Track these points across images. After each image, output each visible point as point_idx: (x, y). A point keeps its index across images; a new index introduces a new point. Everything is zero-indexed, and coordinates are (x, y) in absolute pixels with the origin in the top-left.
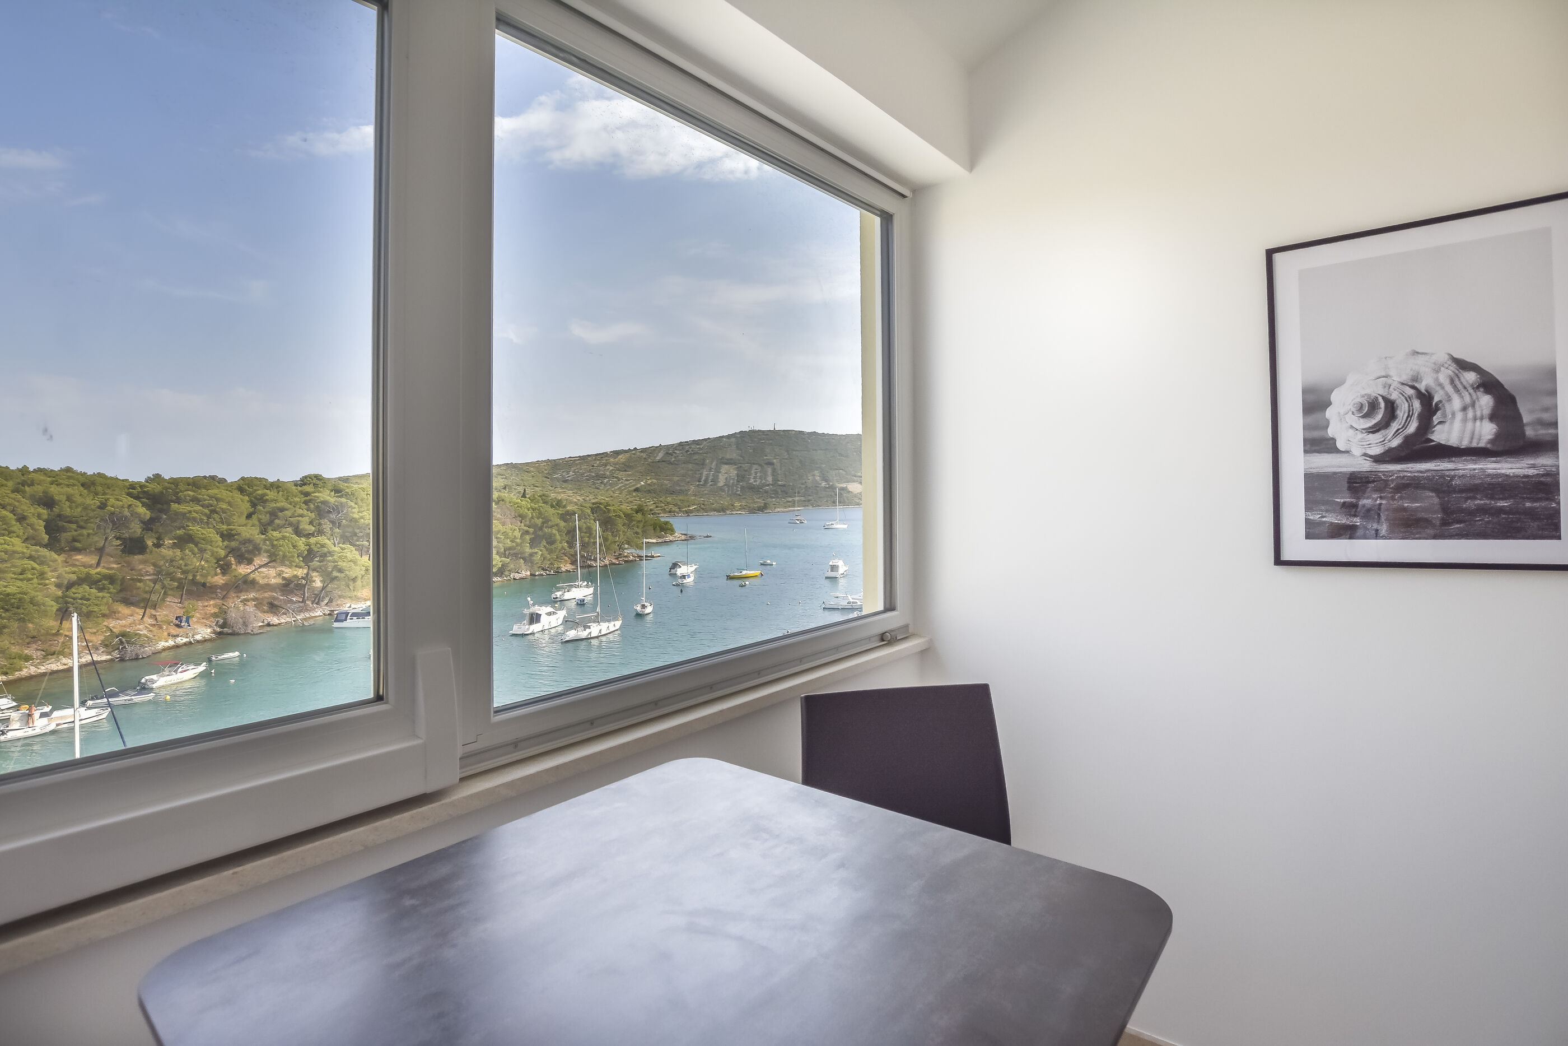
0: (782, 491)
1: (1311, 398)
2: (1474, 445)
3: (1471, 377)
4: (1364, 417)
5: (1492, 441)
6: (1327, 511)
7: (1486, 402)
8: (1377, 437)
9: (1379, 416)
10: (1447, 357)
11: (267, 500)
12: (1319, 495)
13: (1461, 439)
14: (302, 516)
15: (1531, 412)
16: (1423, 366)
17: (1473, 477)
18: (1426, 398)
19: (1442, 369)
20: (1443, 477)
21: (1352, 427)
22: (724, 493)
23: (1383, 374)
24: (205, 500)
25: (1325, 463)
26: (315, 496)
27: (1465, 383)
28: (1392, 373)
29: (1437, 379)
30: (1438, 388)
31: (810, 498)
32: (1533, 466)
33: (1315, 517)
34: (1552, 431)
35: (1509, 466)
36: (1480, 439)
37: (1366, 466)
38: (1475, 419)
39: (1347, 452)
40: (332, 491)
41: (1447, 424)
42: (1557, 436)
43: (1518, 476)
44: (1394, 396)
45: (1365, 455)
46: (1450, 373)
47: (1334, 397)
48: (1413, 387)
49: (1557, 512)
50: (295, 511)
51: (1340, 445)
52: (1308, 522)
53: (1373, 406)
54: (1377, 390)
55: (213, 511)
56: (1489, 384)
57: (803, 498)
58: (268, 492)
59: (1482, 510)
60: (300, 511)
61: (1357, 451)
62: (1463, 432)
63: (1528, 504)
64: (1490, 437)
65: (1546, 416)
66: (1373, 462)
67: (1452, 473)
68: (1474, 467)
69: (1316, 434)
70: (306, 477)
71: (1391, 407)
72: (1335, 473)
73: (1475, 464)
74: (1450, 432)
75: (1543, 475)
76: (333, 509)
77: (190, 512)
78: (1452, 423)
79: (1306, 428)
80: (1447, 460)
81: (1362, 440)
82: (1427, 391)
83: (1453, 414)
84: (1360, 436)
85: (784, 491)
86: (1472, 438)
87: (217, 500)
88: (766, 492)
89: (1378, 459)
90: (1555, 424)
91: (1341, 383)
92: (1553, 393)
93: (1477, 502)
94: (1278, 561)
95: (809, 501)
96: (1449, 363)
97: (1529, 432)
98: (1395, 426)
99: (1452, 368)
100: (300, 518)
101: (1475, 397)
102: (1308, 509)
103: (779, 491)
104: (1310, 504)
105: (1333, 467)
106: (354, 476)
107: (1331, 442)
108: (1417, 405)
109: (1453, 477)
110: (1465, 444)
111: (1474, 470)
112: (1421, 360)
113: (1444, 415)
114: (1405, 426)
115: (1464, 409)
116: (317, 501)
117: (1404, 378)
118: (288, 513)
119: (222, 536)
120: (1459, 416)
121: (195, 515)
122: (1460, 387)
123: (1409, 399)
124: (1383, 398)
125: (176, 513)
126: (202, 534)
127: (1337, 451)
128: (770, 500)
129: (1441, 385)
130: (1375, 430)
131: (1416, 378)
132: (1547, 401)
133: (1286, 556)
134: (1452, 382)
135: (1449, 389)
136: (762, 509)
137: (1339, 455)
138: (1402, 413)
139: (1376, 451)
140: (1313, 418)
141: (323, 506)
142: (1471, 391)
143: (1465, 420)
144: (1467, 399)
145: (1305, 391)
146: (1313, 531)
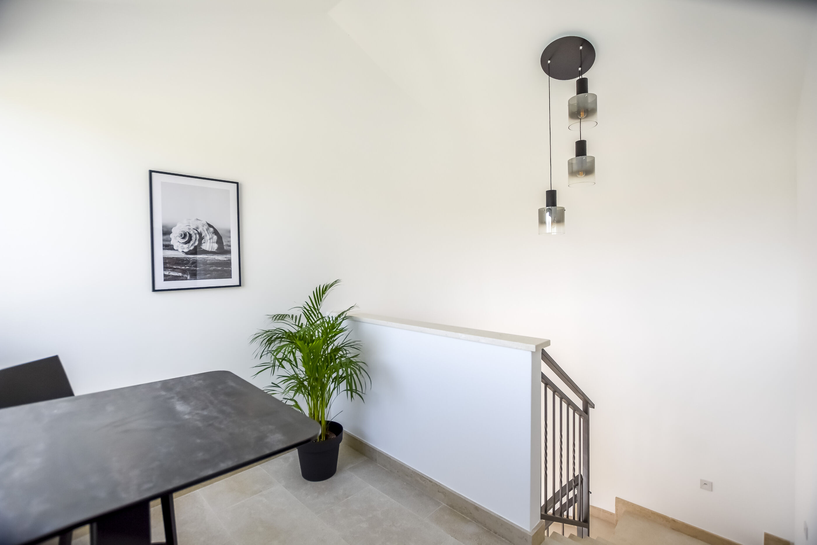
1: (165, 230)
2: (212, 250)
3: (211, 230)
4: (182, 238)
5: (217, 250)
6: (171, 271)
7: (215, 237)
8: (186, 246)
9: (187, 239)
10: (206, 222)
12: (168, 265)
13: (209, 248)
15: (226, 242)
16: (199, 224)
17: (212, 260)
18: (200, 234)
19: (204, 226)
20: (205, 260)
21: (179, 241)
23: (188, 225)
25: (170, 254)
27: (210, 231)
28: (191, 225)
29: (203, 229)
30: (203, 232)
32: (226, 258)
33: (167, 273)
34: (229, 248)
35: (221, 257)
36: (214, 249)
37: (183, 256)
38: (213, 243)
39: (177, 250)
41: (205, 243)
42: (230, 249)
43: (223, 260)
44: (191, 233)
45: (183, 252)
46: (207, 228)
47: (173, 230)
48: (197, 230)
49: (231, 270)
51: (175, 248)
52: (165, 275)
53: (185, 235)
54: (186, 230)
56: (216, 232)
59: (214, 270)
61: (180, 250)
62: (210, 246)
63: (225, 269)
64: (216, 248)
65: (228, 243)
66: (185, 254)
67: (207, 259)
68: (213, 257)
69: (167, 243)
71: (190, 236)
72: (173, 257)
73: (213, 256)
74: (206, 246)
75: (228, 260)
78: (207, 243)
79: (164, 240)
80: (205, 255)
81: (182, 246)
82: (200, 232)
83: (207, 241)
84: (181, 245)
86: (212, 248)
89: (187, 253)
90: (230, 246)
91: (175, 226)
92: (230, 237)
93: (213, 268)
94: (154, 290)
96: (206, 224)
97: (225, 248)
98: (192, 242)
99: (206, 227)
101: (212, 236)
102: (164, 270)
104: (165, 268)
105: (173, 255)
107: (172, 246)
108: (198, 236)
109: (207, 260)
110: (210, 250)
111: (212, 258)
112: (199, 222)
113: (205, 241)
114: (194, 243)
115: (210, 239)
117: (194, 227)
120: (209, 241)
122: (209, 232)
123: (195, 234)
124: (188, 233)
127: (174, 250)
129: (204, 231)
130: (186, 243)
131: (197, 228)
132: (229, 239)
133: (156, 288)
134: (207, 230)
135: (206, 232)
137: (174, 251)
138: (193, 239)
139: (186, 250)
140: (166, 237)
142: (212, 234)
143: (210, 243)
144: (211, 237)
145: (163, 227)
146: (167, 278)
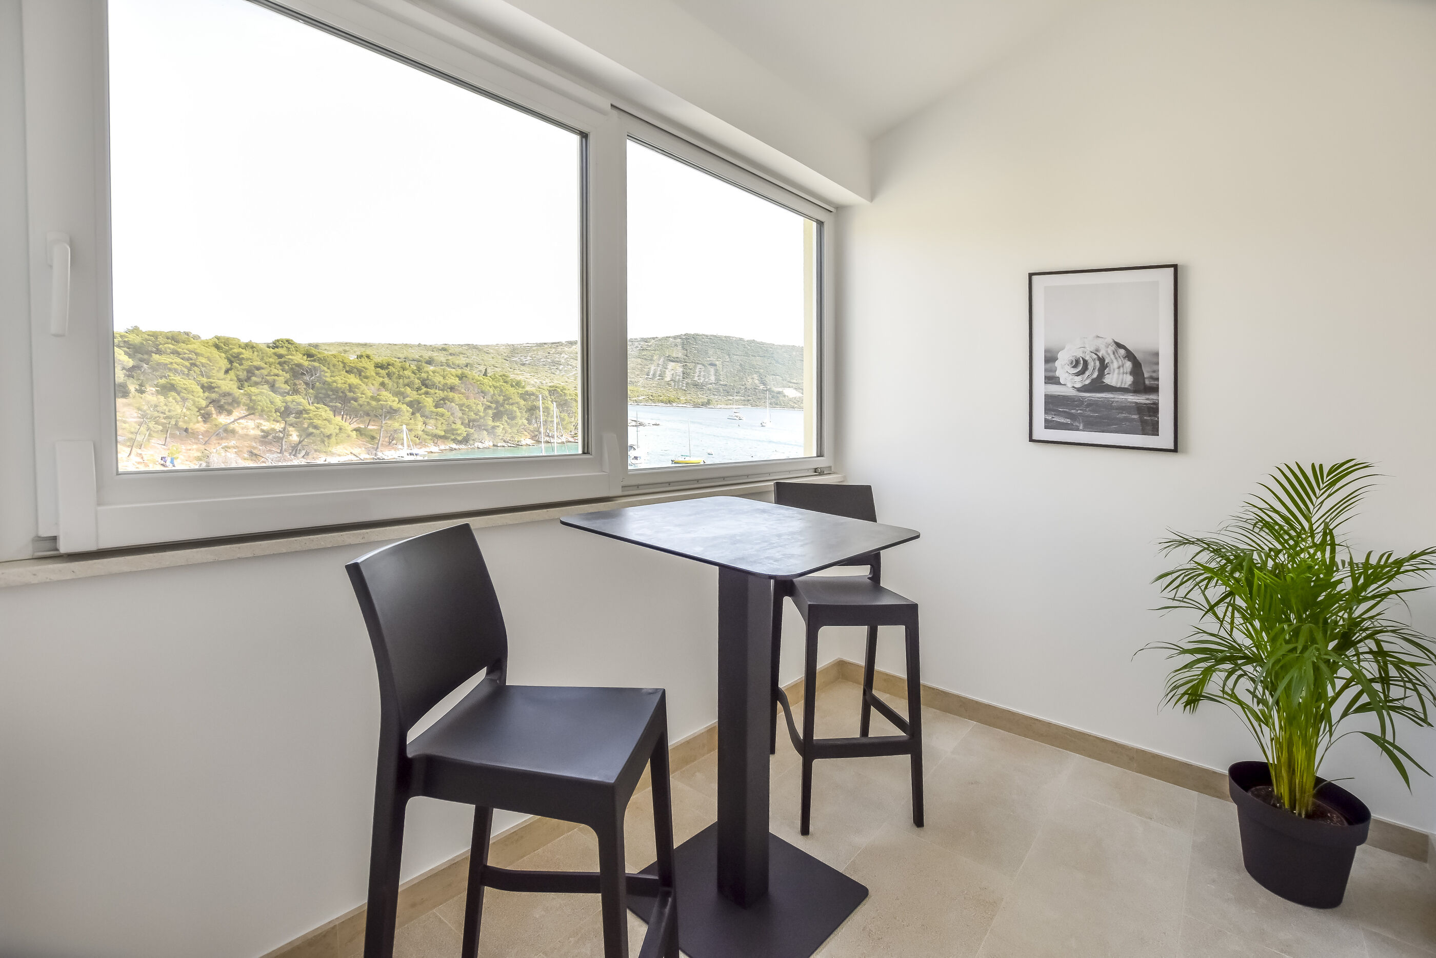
0: (723, 390)
1: (1049, 355)
2: (1123, 386)
3: (1122, 352)
4: (1073, 367)
5: (1130, 385)
6: (1055, 415)
7: (1129, 365)
8: (1079, 378)
9: (1080, 368)
10: (1112, 341)
11: (243, 358)
12: (1051, 406)
13: (1117, 383)
14: (277, 375)
15: (1148, 372)
16: (1101, 344)
17: (1121, 402)
18: (1102, 360)
19: (1110, 346)
20: (1108, 401)
21: (1067, 372)
22: (670, 387)
23: (1083, 346)
24: (185, 354)
25: (1054, 390)
26: (289, 359)
27: (1120, 355)
28: (1087, 346)
29: (1107, 352)
30: (1107, 356)
31: (749, 398)
32: (1148, 399)
33: (1049, 418)
34: (1156, 382)
35: (1138, 398)
36: (1125, 384)
37: (1074, 393)
38: (1123, 373)
39: (1065, 385)
40: (304, 355)
41: (1111, 375)
42: (1158, 385)
43: (1141, 404)
44: (1087, 358)
45: (1073, 387)
46: (1114, 349)
47: (1060, 355)
48: (1096, 354)
49: (1158, 422)
50: (271, 370)
51: (1062, 381)
52: (1046, 420)
53: (1077, 362)
54: (1079, 354)
55: (194, 365)
56: (1130, 356)
57: (743, 398)
58: (244, 351)
59: (1126, 419)
60: (276, 371)
61: (1069, 385)
62: (1118, 379)
63: (1145, 418)
64: (1130, 383)
65: (1154, 375)
66: (1077, 391)
67: (1113, 400)
69: (1051, 374)
70: (278, 341)
71: (1086, 363)
72: (1059, 395)
73: (1123, 396)
74: (1112, 379)
75: (1152, 404)
76: (307, 371)
77: (172, 363)
78: (1113, 374)
79: (1046, 370)
80: (1110, 393)
81: (1072, 379)
82: (1102, 357)
83: (1114, 370)
84: (1071, 377)
85: (726, 390)
86: (1122, 383)
87: (196, 354)
88: (709, 390)
89: (1079, 390)
90: (1157, 379)
91: (1063, 349)
92: (1158, 364)
93: (1123, 415)
94: (1031, 440)
95: (748, 400)
96: (1113, 343)
97: (1147, 382)
98: (1087, 373)
99: (1113, 347)
100: (276, 378)
101: (1123, 362)
102: (1046, 413)
103: (721, 389)
104: (1047, 411)
105: (1058, 392)
106: (323, 344)
107: (1058, 379)
108: (1098, 363)
109: (1113, 402)
110: (1118, 386)
111: (1122, 399)
112: (1100, 340)
113: (1110, 370)
114: (1092, 374)
115: (1119, 368)
116: (291, 363)
117: (1092, 349)
118: (265, 372)
119: (203, 387)
120: (1117, 371)
121: (176, 366)
122: (1117, 356)
123: (1094, 360)
124: (1082, 358)
125: (159, 364)
126: (184, 384)
127: (1061, 384)
128: (712, 396)
129: (1108, 354)
130: (1078, 374)
131: (1098, 350)
132: (1155, 368)
133: (1034, 438)
134: (1114, 353)
135: (1112, 356)
136: (707, 404)
137: (1061, 386)
138: (1090, 367)
139: (1078, 385)
140: (1049, 365)
141: (297, 368)
142: (1123, 359)
143: (1119, 374)
144: (1120, 363)
145: (1046, 351)
146: (1049, 425)
